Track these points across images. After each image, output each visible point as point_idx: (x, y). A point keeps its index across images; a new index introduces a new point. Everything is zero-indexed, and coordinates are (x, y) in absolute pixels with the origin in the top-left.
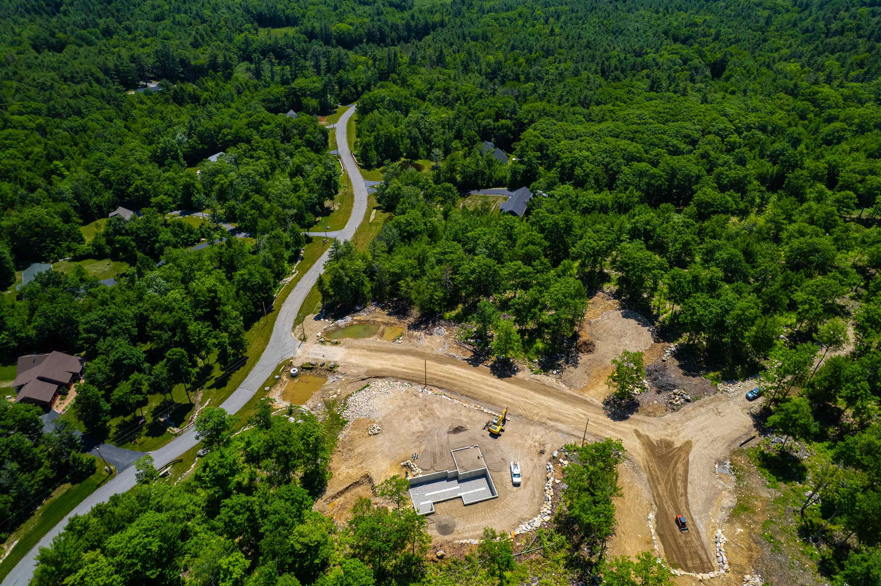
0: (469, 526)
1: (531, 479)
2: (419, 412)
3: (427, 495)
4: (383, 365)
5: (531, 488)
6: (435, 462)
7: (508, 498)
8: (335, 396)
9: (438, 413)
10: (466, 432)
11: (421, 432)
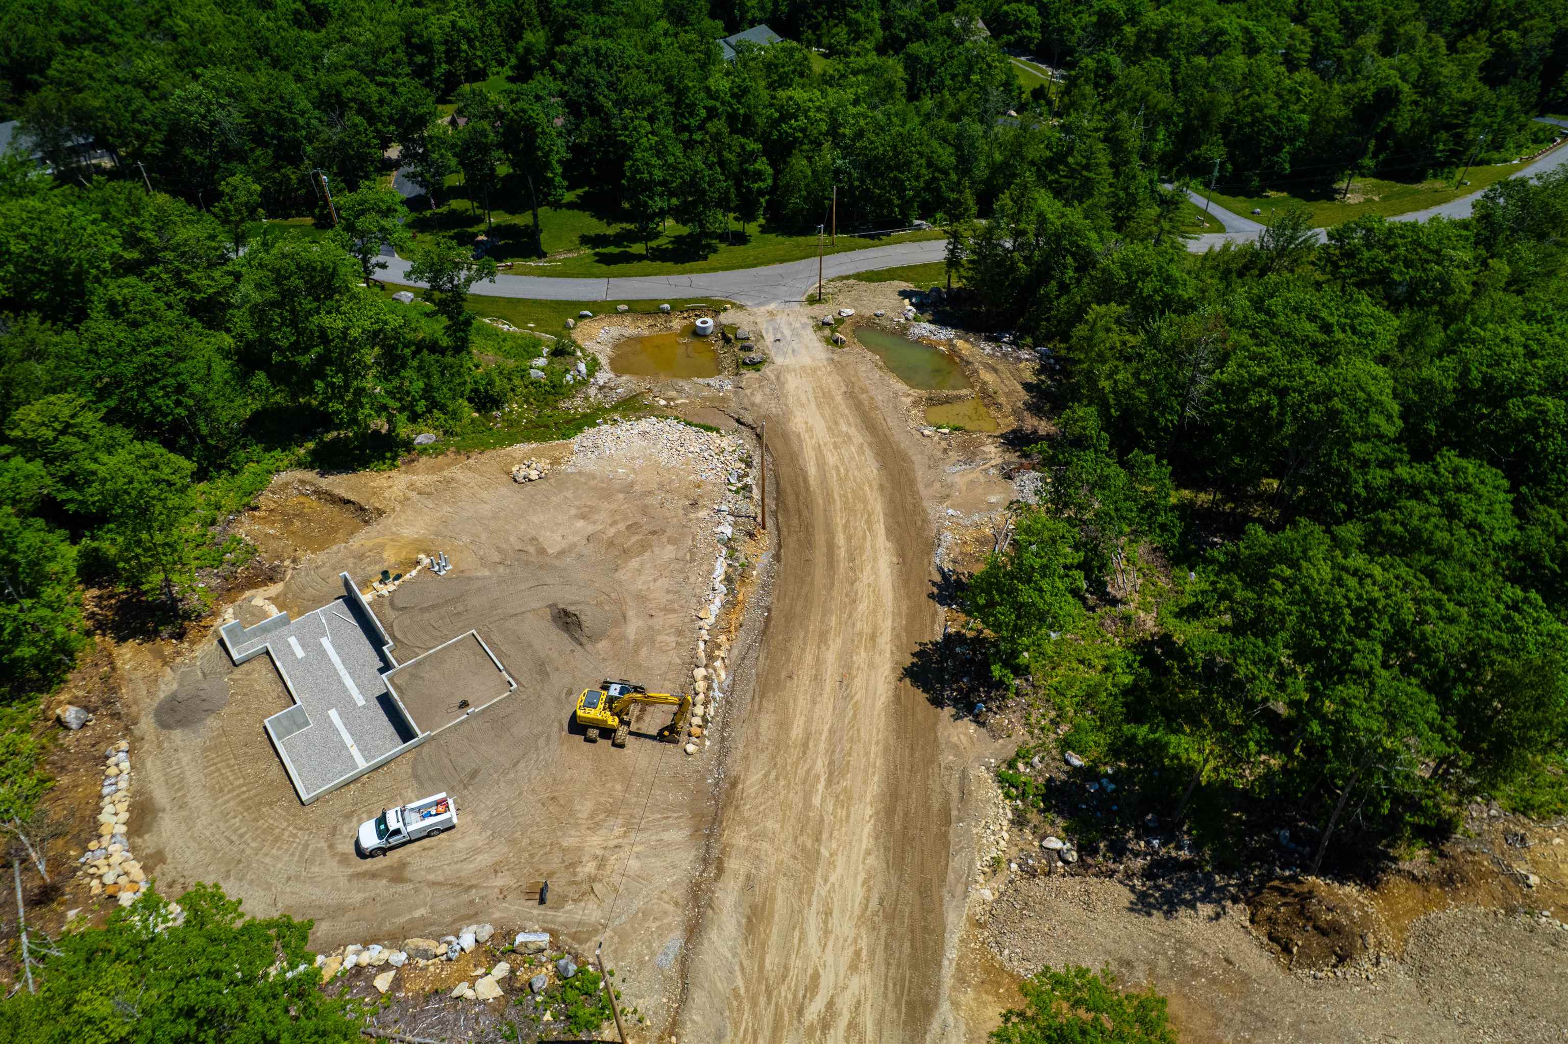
0: (185, 759)
1: (399, 888)
2: (622, 526)
3: (326, 642)
4: (810, 429)
5: (357, 897)
6: (423, 610)
7: (303, 837)
8: (663, 402)
9: (634, 563)
10: (572, 645)
11: (542, 551)
